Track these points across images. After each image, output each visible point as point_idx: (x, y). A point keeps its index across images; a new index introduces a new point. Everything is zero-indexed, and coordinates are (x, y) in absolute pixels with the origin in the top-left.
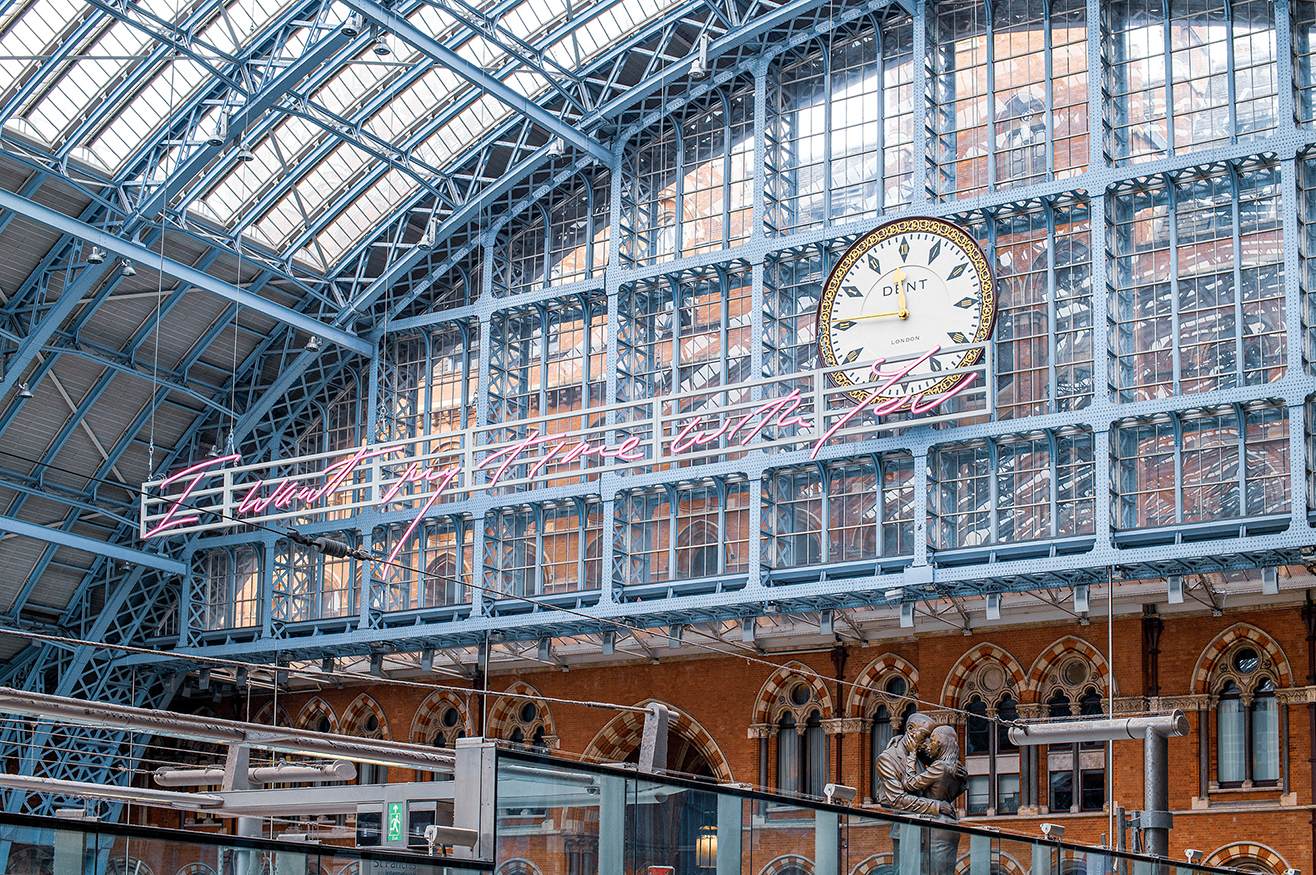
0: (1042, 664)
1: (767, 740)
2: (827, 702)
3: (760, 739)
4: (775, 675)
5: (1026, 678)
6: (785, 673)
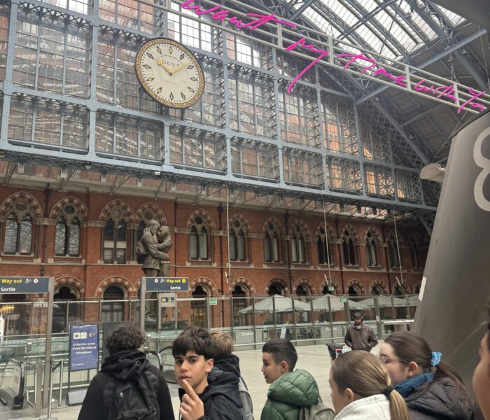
0: (140, 210)
4: (12, 195)
5: (135, 214)
6: (17, 195)
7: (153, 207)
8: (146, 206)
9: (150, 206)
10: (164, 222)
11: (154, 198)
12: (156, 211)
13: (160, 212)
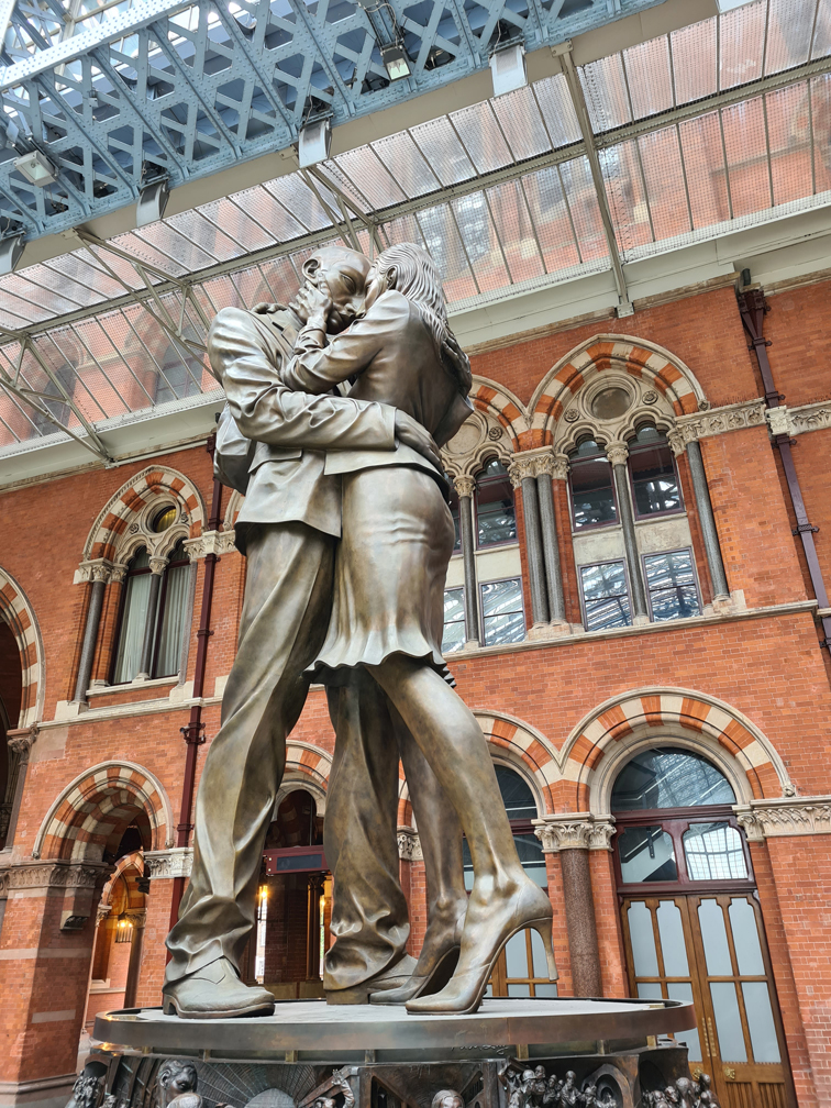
0: (554, 388)
1: (103, 586)
2: (198, 514)
3: (91, 584)
4: (124, 489)
5: (526, 410)
6: (139, 485)
7: (619, 349)
8: (581, 361)
9: (603, 350)
10: (692, 397)
11: (615, 312)
12: (635, 366)
13: (657, 362)
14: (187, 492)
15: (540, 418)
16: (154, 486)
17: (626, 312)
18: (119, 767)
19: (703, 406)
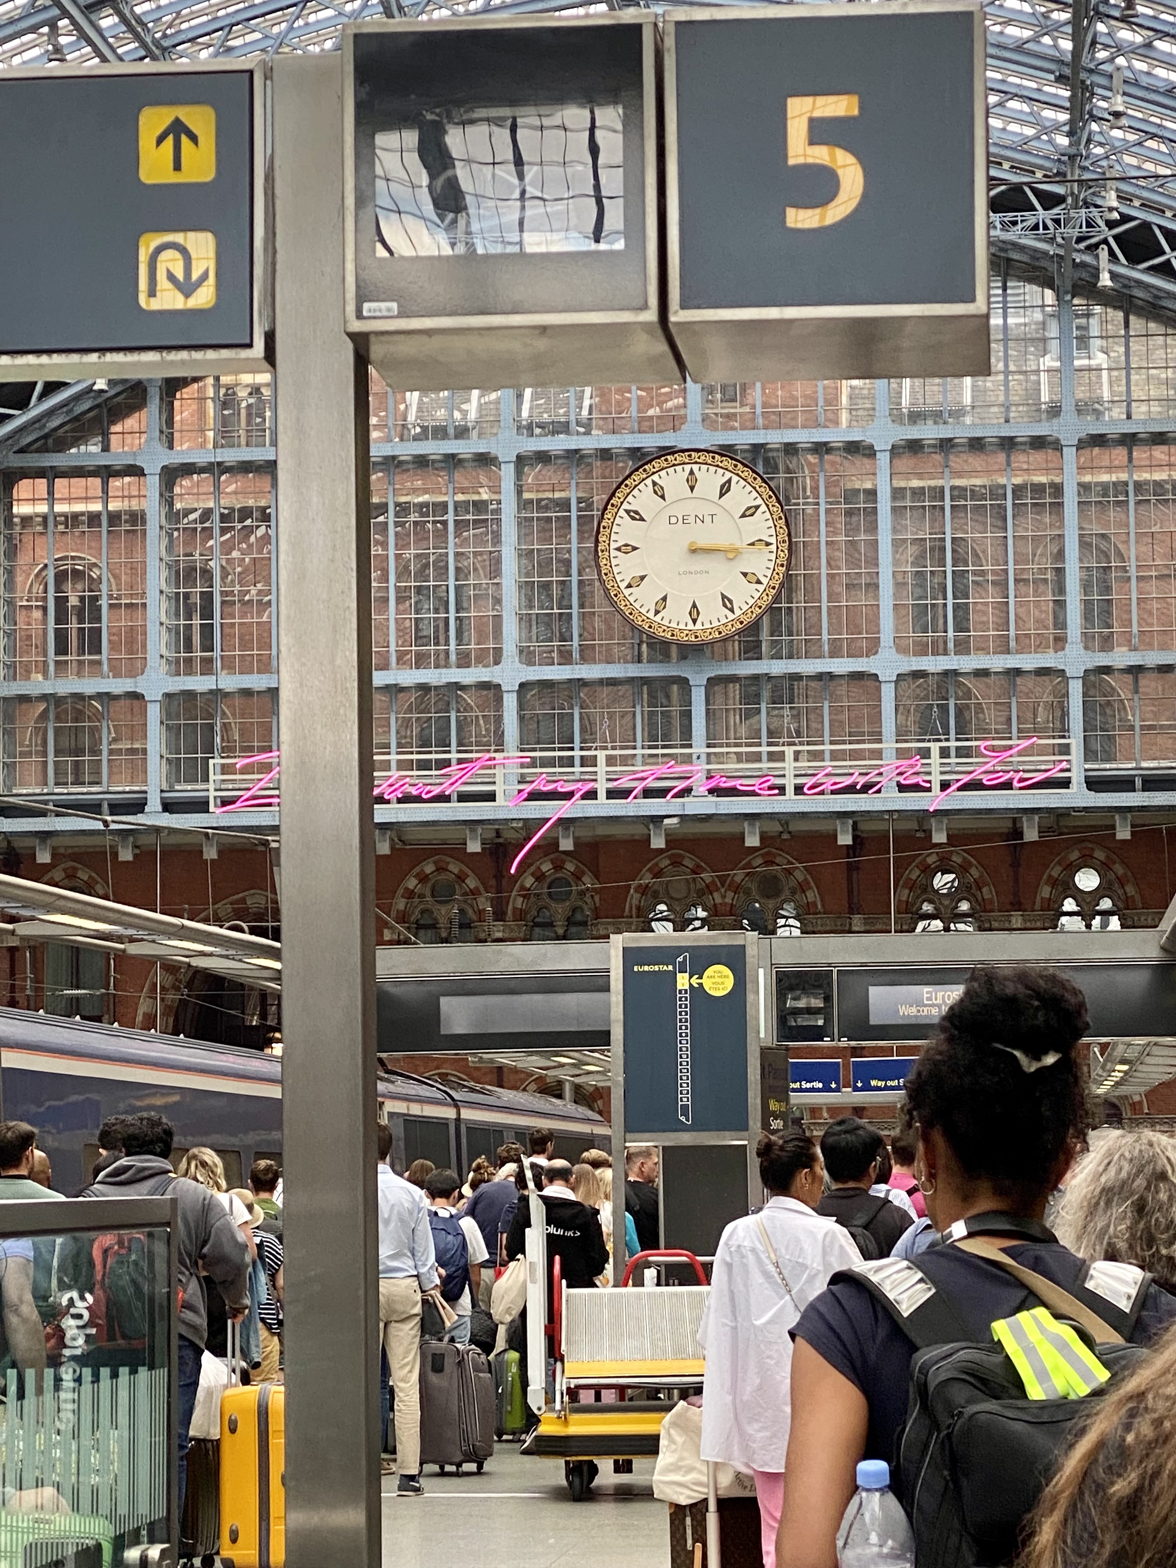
0: (739, 876)
4: (417, 870)
5: (723, 890)
6: (429, 868)
7: (779, 860)
8: (758, 862)
9: (770, 858)
10: (815, 903)
12: (787, 873)
13: (798, 875)
14: (472, 882)
15: (730, 894)
16: (440, 869)
17: (785, 836)
18: (447, 1074)
19: (820, 913)
